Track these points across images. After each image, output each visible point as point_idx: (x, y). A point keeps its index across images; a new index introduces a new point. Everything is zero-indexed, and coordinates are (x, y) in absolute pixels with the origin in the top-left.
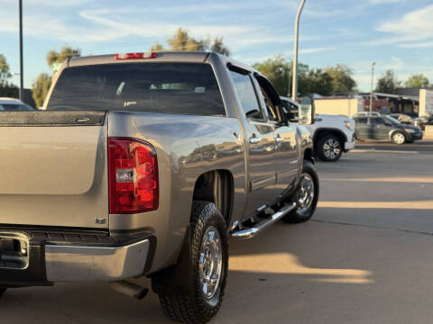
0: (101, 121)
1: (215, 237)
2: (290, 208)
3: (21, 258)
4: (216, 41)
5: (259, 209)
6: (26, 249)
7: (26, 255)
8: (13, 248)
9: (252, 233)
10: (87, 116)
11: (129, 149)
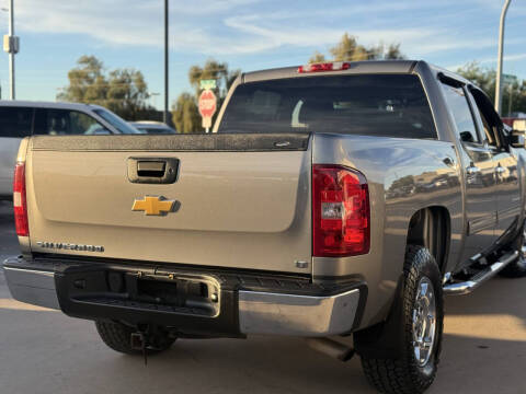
0: (304, 146)
1: (429, 290)
2: (512, 257)
3: (209, 305)
4: (391, 48)
5: (474, 258)
6: (216, 294)
7: (216, 301)
8: (199, 293)
9: (468, 288)
10: (286, 140)
11: (336, 179)
